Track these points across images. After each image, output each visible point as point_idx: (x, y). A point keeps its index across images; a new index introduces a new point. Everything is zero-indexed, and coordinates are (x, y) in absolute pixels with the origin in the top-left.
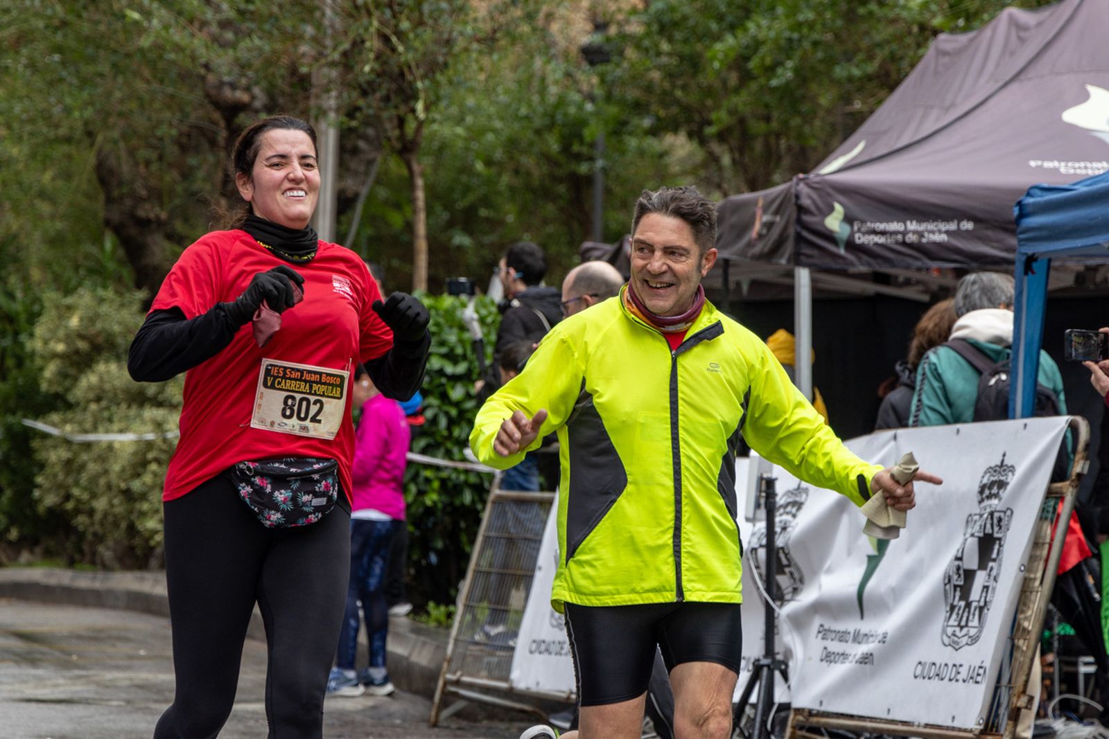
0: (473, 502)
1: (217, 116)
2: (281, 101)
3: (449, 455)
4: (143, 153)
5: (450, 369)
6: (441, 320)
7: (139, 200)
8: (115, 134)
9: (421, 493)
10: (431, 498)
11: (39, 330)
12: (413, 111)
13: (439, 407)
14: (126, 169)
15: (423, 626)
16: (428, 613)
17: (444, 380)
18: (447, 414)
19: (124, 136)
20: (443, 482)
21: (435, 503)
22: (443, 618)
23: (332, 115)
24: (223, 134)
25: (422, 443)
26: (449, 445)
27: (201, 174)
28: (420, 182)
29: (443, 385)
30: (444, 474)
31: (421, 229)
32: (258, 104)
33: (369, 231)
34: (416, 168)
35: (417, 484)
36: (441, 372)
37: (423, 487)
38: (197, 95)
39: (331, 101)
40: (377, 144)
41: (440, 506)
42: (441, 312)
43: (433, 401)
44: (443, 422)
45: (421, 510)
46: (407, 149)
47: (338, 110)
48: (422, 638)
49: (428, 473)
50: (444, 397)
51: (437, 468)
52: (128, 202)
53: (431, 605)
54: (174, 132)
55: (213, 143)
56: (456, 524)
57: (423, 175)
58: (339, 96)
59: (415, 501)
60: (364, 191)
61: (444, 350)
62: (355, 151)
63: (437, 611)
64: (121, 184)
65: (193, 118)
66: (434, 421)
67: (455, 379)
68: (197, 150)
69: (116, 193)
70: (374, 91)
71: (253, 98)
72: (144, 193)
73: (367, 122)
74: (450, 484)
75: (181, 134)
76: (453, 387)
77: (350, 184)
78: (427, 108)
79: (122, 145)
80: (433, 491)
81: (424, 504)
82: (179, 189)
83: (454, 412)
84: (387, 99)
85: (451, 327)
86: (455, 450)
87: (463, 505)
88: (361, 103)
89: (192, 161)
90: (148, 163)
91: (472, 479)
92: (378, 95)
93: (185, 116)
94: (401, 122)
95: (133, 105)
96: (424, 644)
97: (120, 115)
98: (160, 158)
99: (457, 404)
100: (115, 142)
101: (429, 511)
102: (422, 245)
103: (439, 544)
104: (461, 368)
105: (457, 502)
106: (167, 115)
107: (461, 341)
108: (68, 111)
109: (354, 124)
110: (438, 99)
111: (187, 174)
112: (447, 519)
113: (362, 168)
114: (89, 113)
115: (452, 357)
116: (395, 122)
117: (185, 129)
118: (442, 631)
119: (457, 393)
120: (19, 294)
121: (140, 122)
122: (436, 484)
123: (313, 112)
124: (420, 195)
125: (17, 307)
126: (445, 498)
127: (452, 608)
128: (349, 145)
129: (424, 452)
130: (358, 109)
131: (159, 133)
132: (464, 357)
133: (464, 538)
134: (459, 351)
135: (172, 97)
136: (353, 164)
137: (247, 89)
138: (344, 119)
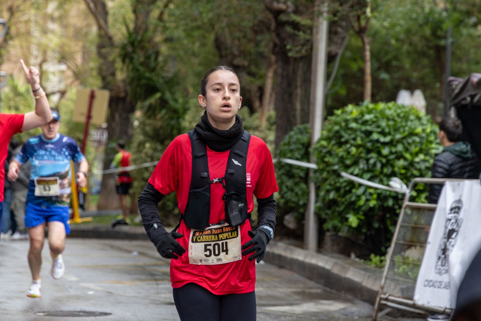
0: (393, 205)
1: (270, 16)
2: (301, 8)
3: (381, 182)
4: (237, 34)
5: (382, 139)
6: (378, 115)
7: (235, 56)
8: (224, 25)
9: (367, 200)
10: (372, 203)
11: (188, 117)
12: (365, 13)
13: (377, 158)
14: (229, 42)
15: (368, 267)
16: (370, 260)
17: (379, 145)
18: (381, 161)
19: (228, 26)
20: (379, 195)
21: (375, 206)
22: (378, 263)
23: (325, 15)
24: (273, 25)
25: (368, 175)
26: (382, 176)
27: (263, 44)
28: (368, 47)
29: (378, 147)
30: (379, 191)
31: (368, 70)
32: (290, 10)
33: (342, 71)
34: (367, 40)
35: (366, 196)
36: (378, 141)
37: (369, 197)
38: (262, 6)
39: (325, 8)
40: (346, 29)
41: (377, 206)
42: (378, 110)
43: (374, 155)
44: (379, 166)
45: (368, 208)
46: (361, 32)
47: (328, 12)
48: (368, 274)
49: (371, 191)
50: (379, 153)
51: (376, 189)
52: (230, 57)
53: (372, 256)
54: (251, 24)
55: (269, 29)
56: (384, 216)
57: (369, 43)
58: (329, 6)
59: (365, 204)
60: (340, 52)
61: (379, 130)
62: (336, 33)
63: (375, 259)
64: (226, 49)
65: (260, 17)
66: (374, 165)
67: (385, 144)
68: (262, 32)
69: (224, 53)
70: (346, 3)
71: (288, 7)
72: (236, 53)
73: (342, 19)
74: (382, 196)
75: (254, 25)
76: (384, 148)
77: (334, 49)
78: (372, 11)
79: (227, 30)
80: (374, 199)
81: (369, 205)
82: (253, 51)
83: (384, 161)
84: (352, 6)
85: (383, 118)
86: (385, 179)
87: (388, 207)
88: (340, 8)
89: (259, 38)
90: (239, 39)
91: (393, 194)
92: (348, 5)
93: (256, 16)
94: (358, 18)
95: (232, 11)
96: (369, 277)
97: (225, 16)
98: (245, 37)
99: (385, 157)
100: (223, 29)
101: (371, 209)
102: (368, 78)
103: (376, 225)
104: (388, 139)
105: (385, 205)
106: (248, 16)
107: (388, 126)
108: (201, 14)
109: (336, 19)
110: (378, 6)
111: (257, 44)
112: (380, 213)
113: (339, 41)
114: (210, 15)
115: (383, 133)
116: (356, 18)
117: (256, 22)
118: (377, 269)
119: (385, 151)
120: (181, 100)
121: (235, 19)
122: (375, 196)
123: (316, 13)
124: (368, 54)
125: (179, 106)
126: (380, 203)
127: (383, 258)
128: (333, 29)
129: (370, 179)
130: (338, 11)
131: (244, 24)
132: (389, 134)
133: (389, 222)
134: (387, 130)
135: (250, 7)
136: (336, 39)
137: (285, 3)
138: (331, 16)
